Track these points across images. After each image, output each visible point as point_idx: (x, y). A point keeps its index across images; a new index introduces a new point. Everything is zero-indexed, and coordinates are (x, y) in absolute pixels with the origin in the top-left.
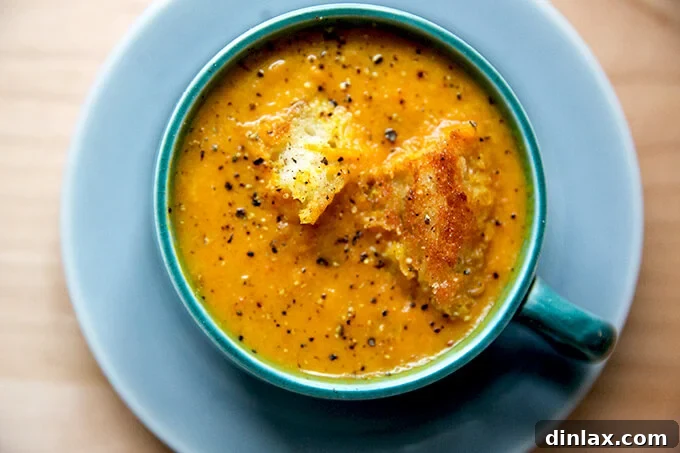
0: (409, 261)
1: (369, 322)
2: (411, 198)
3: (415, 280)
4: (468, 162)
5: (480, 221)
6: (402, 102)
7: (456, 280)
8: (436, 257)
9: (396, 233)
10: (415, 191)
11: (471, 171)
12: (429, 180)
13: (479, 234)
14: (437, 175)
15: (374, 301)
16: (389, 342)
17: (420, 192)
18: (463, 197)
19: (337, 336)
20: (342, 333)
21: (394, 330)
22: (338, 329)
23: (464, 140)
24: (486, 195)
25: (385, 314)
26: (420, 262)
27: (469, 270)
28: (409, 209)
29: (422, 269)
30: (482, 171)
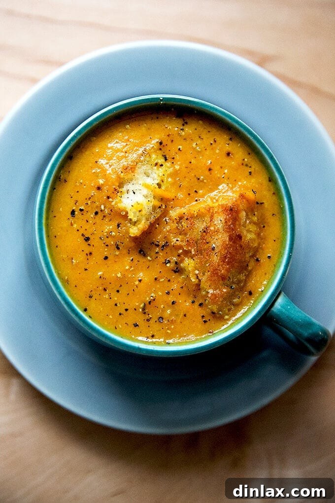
0: (197, 272)
1: (162, 306)
2: (206, 231)
3: (198, 285)
4: (247, 215)
5: (247, 256)
6: (210, 170)
7: (225, 290)
8: (215, 272)
9: (191, 252)
10: (209, 227)
11: (248, 222)
12: (220, 222)
13: (245, 264)
14: (225, 219)
15: (168, 293)
16: (172, 322)
17: (212, 228)
18: (240, 237)
19: (141, 310)
20: (144, 309)
21: (177, 315)
22: (142, 306)
23: (247, 200)
24: (254, 240)
25: (173, 303)
26: (204, 274)
27: (234, 286)
28: (203, 238)
29: (204, 279)
30: (255, 223)
